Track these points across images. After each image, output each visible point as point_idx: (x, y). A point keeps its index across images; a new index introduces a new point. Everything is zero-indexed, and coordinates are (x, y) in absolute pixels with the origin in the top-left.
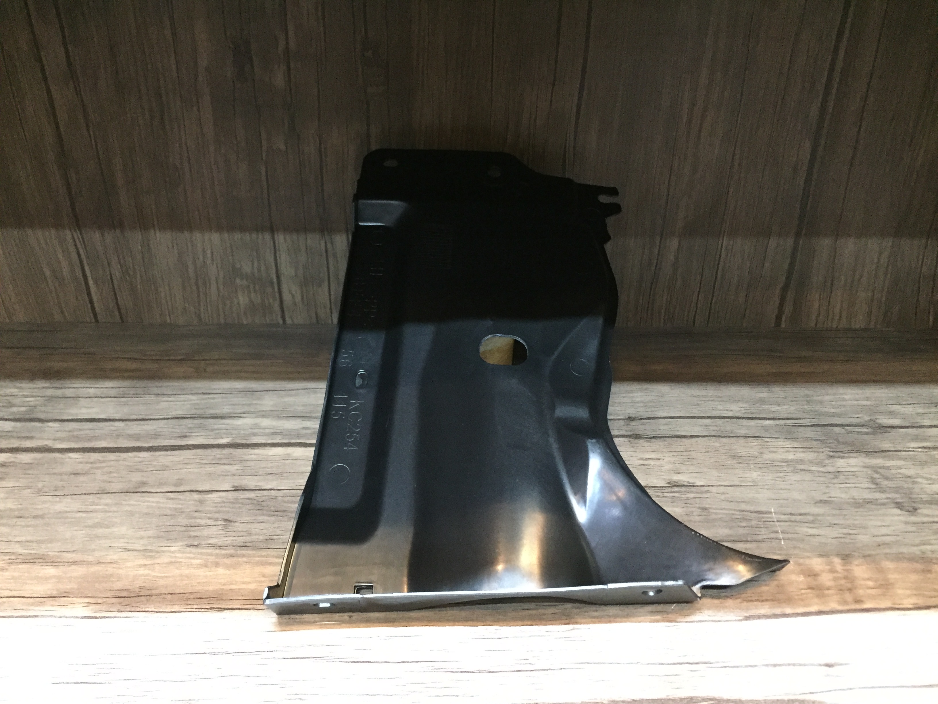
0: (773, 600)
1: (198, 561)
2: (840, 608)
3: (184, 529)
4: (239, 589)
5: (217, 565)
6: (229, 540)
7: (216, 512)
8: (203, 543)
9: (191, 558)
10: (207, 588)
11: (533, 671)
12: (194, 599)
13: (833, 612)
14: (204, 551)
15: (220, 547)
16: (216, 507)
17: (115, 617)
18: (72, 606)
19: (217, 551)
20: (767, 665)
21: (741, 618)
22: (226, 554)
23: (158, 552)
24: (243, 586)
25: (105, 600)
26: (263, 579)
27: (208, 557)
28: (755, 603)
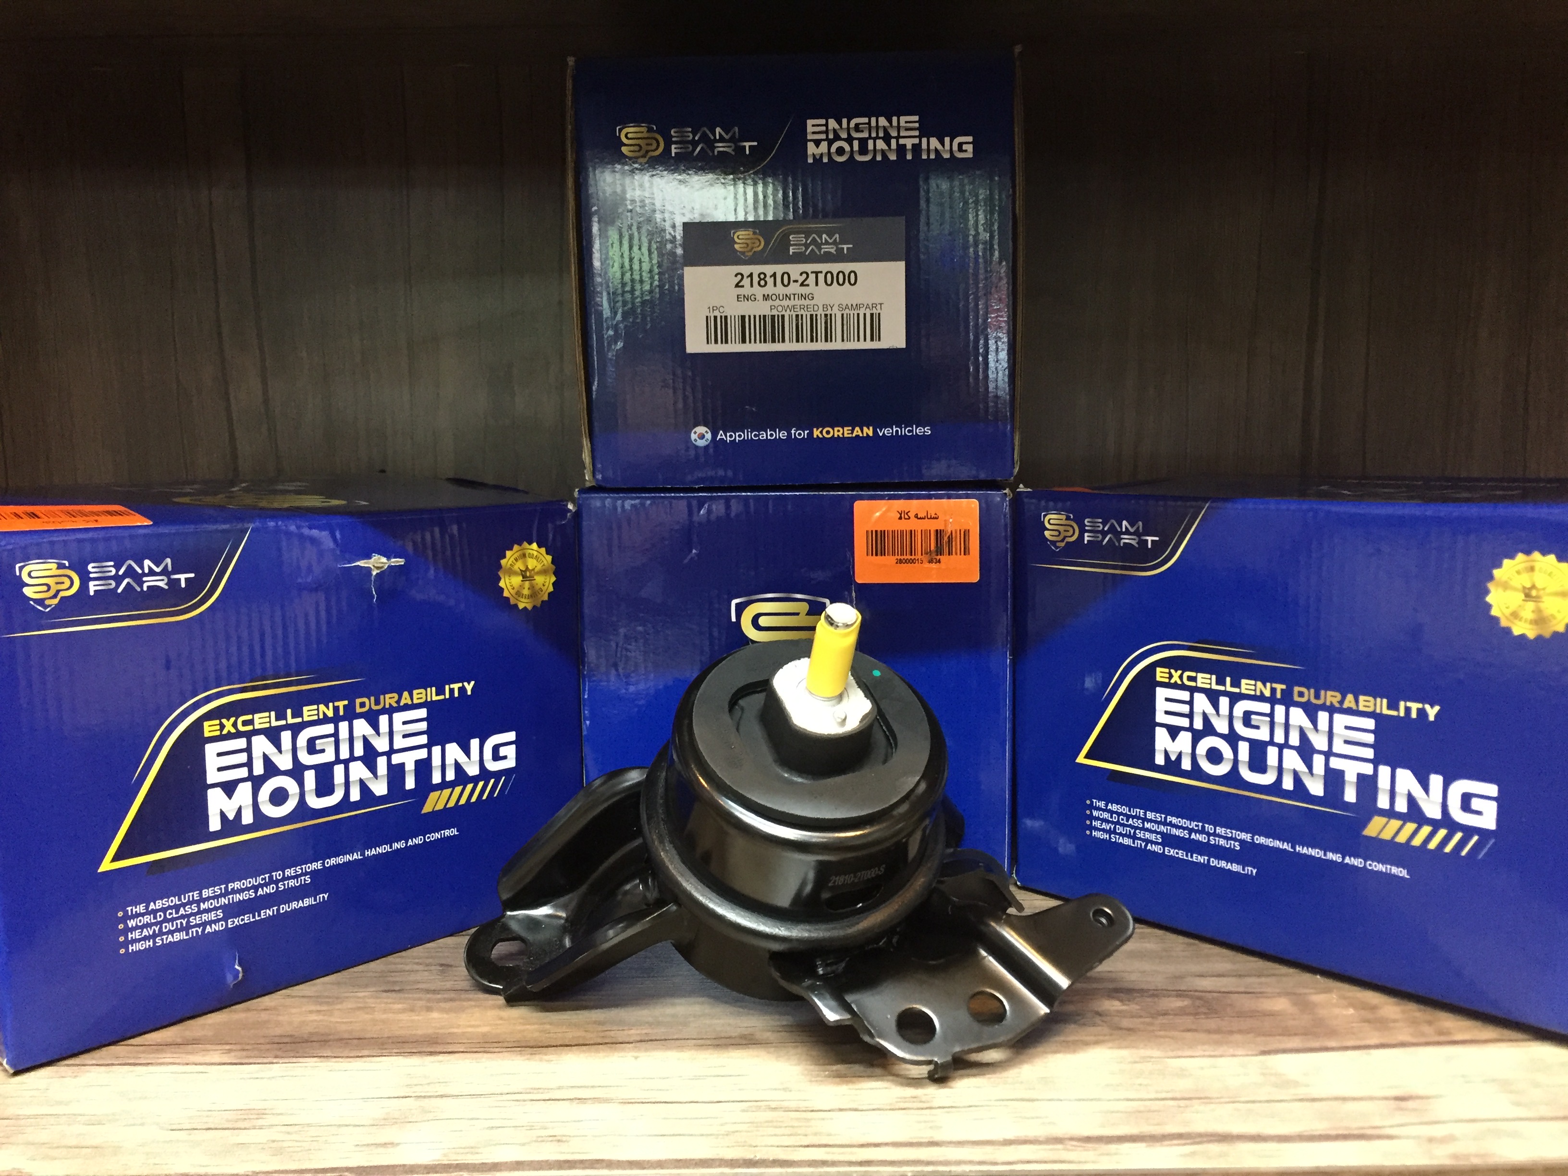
0: (1305, 1034)
1: (400, 1006)
2: (1414, 1040)
3: (377, 974)
4: (464, 1033)
5: (429, 1009)
6: (448, 985)
7: (427, 958)
8: (408, 987)
9: (390, 1003)
10: (414, 1032)
11: (927, 1108)
12: (392, 1043)
13: (1403, 1045)
14: (411, 996)
15: (434, 992)
16: (427, 952)
17: (273, 1063)
18: (204, 1053)
19: (429, 996)
20: (1301, 1100)
21: (1254, 1053)
22: (445, 998)
23: (337, 998)
24: (470, 1030)
25: (256, 1046)
26: (501, 1022)
27: (416, 1002)
28: (1278, 1037)
